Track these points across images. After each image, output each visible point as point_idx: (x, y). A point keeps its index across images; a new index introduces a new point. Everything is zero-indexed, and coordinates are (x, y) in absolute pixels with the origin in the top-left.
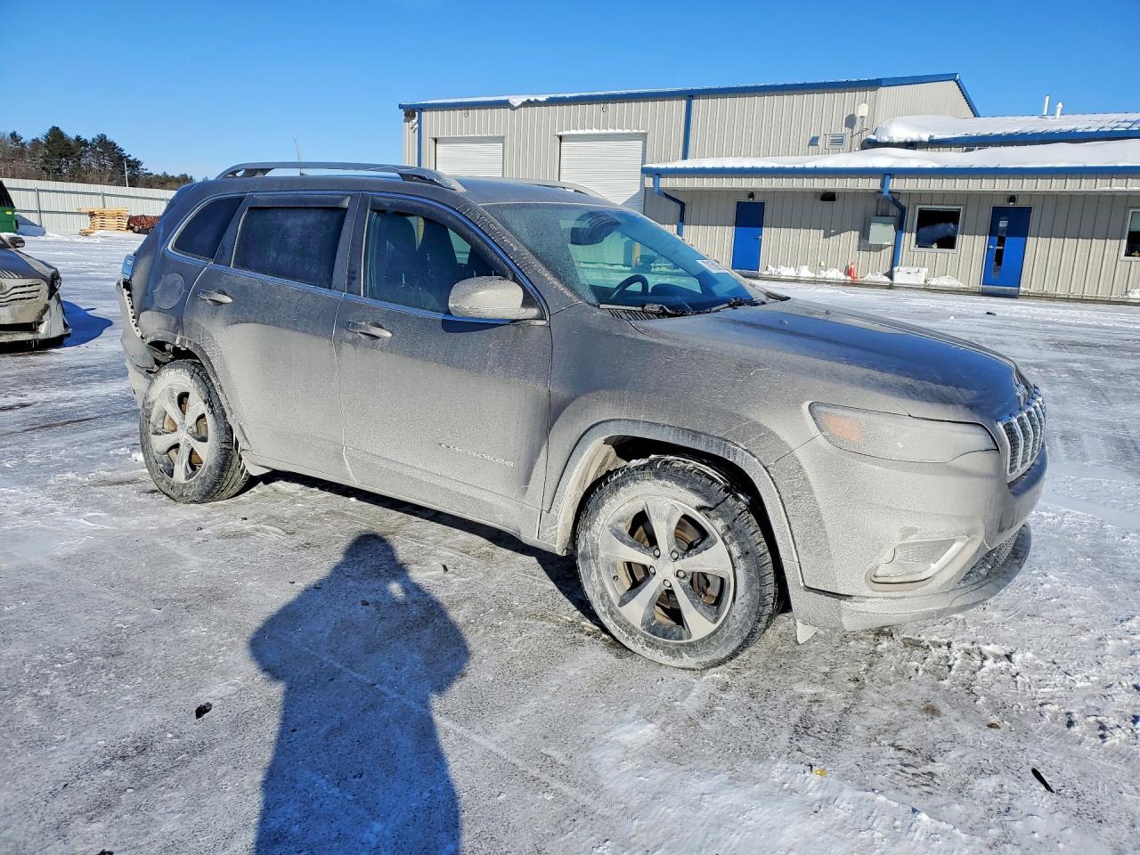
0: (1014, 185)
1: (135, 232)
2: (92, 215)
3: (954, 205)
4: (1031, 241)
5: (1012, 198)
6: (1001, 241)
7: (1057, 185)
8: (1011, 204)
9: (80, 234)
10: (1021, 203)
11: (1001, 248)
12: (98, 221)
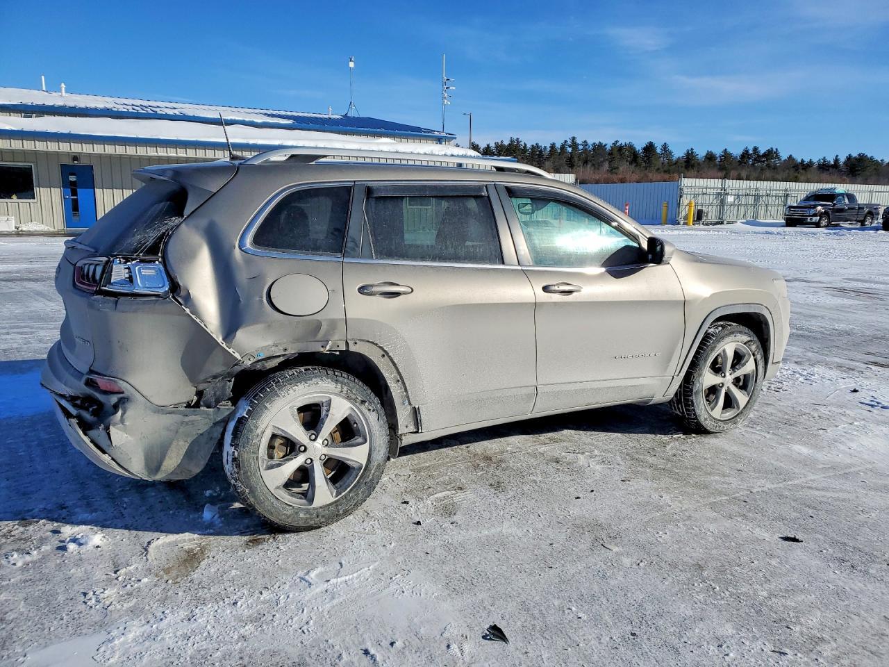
0: (76, 148)
3: (25, 162)
4: (98, 192)
5: (75, 158)
6: (74, 193)
7: (110, 149)
8: (76, 162)
10: (84, 162)
11: (75, 197)
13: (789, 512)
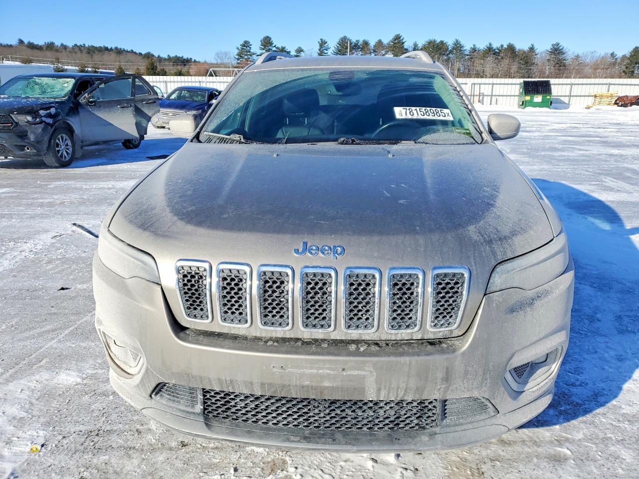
1: (618, 106)
2: (595, 96)
9: (586, 108)
12: (598, 100)
13: (68, 305)
